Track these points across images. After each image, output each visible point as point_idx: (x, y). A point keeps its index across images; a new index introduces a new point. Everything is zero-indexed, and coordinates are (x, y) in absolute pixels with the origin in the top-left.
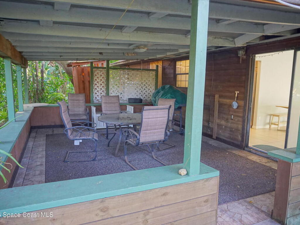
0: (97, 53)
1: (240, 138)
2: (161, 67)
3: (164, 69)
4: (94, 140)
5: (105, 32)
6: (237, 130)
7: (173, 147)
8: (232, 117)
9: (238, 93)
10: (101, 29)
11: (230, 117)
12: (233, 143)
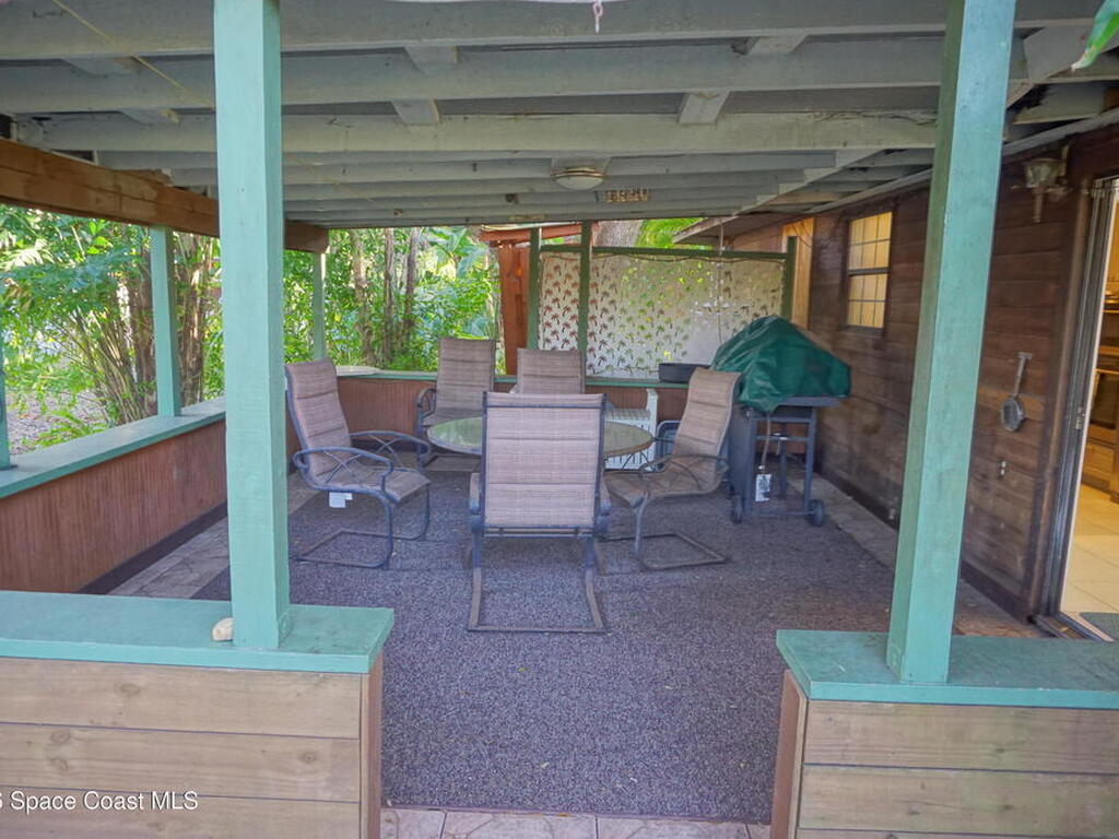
0: (498, 196)
1: (1019, 564)
2: (810, 243)
3: (817, 250)
4: (383, 498)
5: (348, 127)
6: (1013, 529)
7: (720, 563)
8: (1001, 468)
9: (1027, 362)
10: (331, 117)
11: (994, 466)
12: (995, 585)
